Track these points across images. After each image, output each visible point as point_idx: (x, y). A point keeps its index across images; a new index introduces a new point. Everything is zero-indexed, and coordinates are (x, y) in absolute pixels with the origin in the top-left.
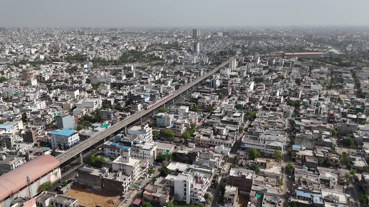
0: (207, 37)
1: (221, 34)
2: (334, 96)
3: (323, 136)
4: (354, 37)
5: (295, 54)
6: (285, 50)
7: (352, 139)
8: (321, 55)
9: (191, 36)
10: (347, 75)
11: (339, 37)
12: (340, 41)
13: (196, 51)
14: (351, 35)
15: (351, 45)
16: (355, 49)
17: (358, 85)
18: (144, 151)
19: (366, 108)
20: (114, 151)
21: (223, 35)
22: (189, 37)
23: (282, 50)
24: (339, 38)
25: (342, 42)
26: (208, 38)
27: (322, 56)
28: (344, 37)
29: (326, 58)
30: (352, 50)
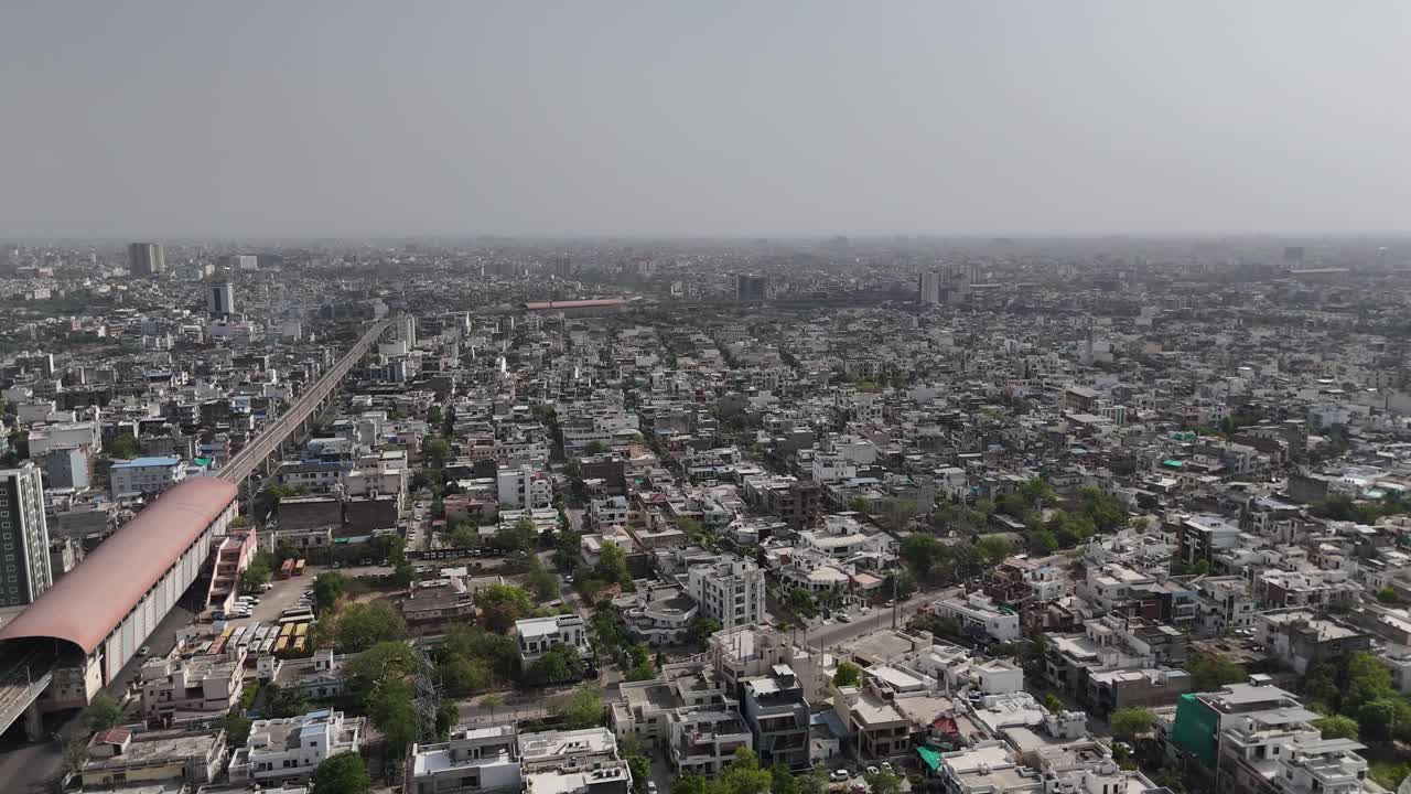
0: (201, 272)
1: (248, 262)
2: (690, 368)
3: (700, 416)
4: (679, 265)
5: (555, 304)
6: (513, 298)
7: (745, 417)
8: (619, 305)
9: (126, 269)
10: (697, 337)
11: (642, 265)
12: (648, 275)
13: (224, 311)
14: (668, 261)
15: (678, 285)
16: (693, 290)
17: (725, 353)
18: (389, 462)
19: (754, 377)
20: (313, 476)
21: (260, 264)
22: (118, 272)
23: (505, 302)
24: (641, 268)
25: (652, 278)
26: (204, 274)
27: (624, 309)
28: (653, 265)
29: (633, 313)
30: (686, 293)
